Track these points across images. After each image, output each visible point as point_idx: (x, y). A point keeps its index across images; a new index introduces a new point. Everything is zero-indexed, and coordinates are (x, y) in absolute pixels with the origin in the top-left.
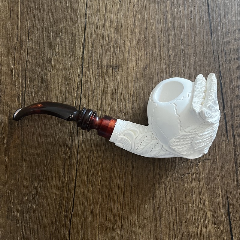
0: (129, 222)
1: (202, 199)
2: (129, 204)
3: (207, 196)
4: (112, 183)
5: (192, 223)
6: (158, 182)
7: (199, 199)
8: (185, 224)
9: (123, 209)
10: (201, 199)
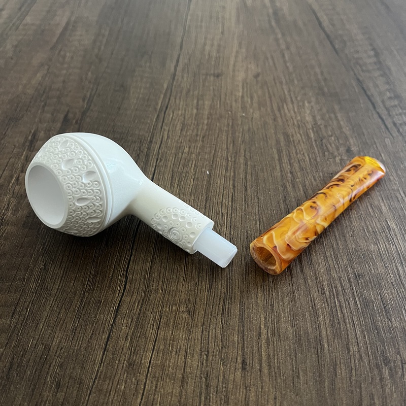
0: (244, 234)
1: (373, 204)
2: (243, 209)
3: (381, 201)
4: (212, 183)
5: (364, 238)
6: (290, 181)
7: (368, 204)
8: (351, 239)
9: (231, 215)
10: (371, 205)
